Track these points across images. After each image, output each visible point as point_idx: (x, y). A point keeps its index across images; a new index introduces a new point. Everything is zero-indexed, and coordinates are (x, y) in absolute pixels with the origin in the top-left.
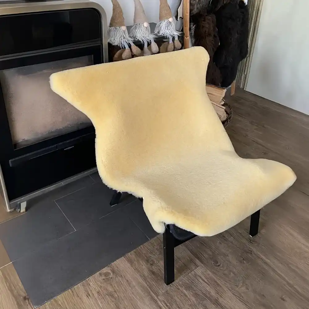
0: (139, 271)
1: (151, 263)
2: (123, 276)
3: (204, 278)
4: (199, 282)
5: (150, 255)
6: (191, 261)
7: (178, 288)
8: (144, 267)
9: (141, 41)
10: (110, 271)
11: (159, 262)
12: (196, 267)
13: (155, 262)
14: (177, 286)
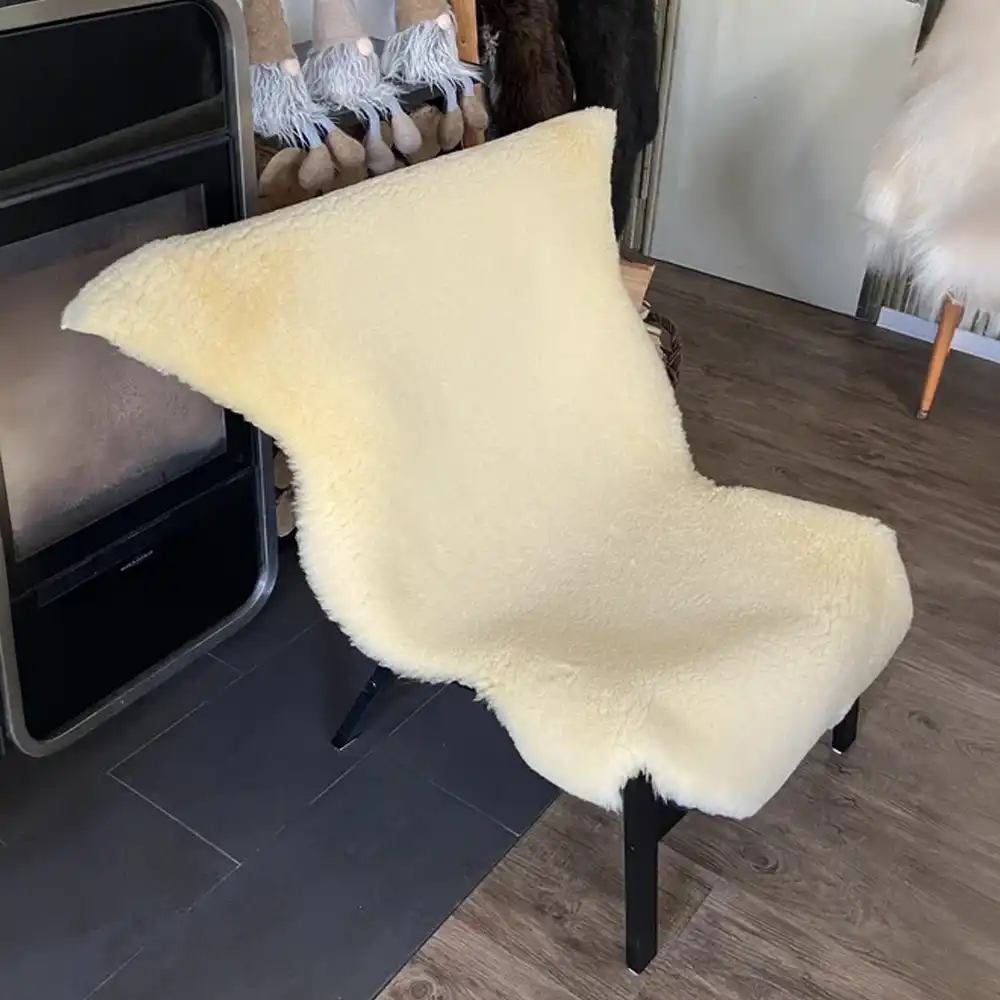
0: (525, 953)
1: (555, 914)
2: (478, 982)
3: (742, 921)
4: (733, 938)
5: (543, 888)
6: (685, 876)
7: (674, 976)
8: (538, 933)
9: (357, 111)
10: (424, 977)
11: (580, 904)
12: (706, 891)
13: (568, 907)
14: (668, 967)
